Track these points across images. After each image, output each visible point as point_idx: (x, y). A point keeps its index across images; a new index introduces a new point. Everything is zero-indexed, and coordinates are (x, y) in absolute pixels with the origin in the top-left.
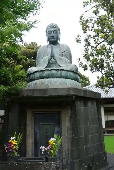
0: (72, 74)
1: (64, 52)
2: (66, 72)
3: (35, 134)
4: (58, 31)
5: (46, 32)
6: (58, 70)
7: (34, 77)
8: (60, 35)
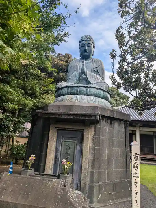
0: (101, 92)
1: (97, 67)
2: (95, 90)
3: (57, 150)
4: (92, 45)
5: (79, 45)
6: (87, 87)
7: (63, 92)
8: (94, 49)
